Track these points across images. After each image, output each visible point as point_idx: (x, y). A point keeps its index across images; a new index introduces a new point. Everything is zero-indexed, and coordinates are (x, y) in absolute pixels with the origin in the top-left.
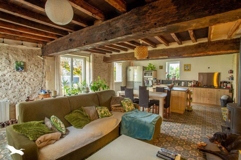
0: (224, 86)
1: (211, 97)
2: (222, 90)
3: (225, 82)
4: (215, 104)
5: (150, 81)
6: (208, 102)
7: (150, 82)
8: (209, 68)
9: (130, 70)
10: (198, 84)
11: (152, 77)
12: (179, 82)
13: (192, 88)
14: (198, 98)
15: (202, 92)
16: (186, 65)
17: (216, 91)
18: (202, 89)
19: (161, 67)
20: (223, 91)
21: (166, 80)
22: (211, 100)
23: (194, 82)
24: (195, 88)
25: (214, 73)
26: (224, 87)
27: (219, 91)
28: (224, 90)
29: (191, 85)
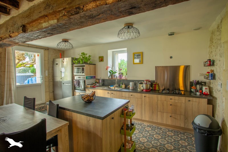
0: (197, 91)
1: (175, 112)
2: (194, 99)
3: (198, 83)
4: (182, 125)
5: (82, 81)
6: (169, 122)
7: (82, 84)
8: (171, 57)
9: (57, 64)
10: (155, 87)
11: (84, 74)
12: (126, 82)
13: (144, 95)
14: (153, 113)
15: (159, 102)
16: (136, 55)
17: (184, 102)
18: (159, 96)
19: (101, 59)
20: (196, 102)
21: (109, 80)
22: (175, 118)
23: (146, 83)
24: (147, 95)
25: (180, 66)
26: (198, 93)
27: (189, 101)
28: (198, 99)
29: (142, 88)
